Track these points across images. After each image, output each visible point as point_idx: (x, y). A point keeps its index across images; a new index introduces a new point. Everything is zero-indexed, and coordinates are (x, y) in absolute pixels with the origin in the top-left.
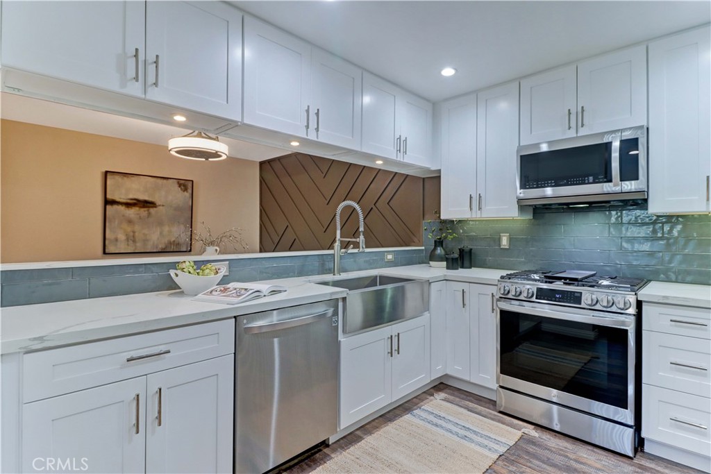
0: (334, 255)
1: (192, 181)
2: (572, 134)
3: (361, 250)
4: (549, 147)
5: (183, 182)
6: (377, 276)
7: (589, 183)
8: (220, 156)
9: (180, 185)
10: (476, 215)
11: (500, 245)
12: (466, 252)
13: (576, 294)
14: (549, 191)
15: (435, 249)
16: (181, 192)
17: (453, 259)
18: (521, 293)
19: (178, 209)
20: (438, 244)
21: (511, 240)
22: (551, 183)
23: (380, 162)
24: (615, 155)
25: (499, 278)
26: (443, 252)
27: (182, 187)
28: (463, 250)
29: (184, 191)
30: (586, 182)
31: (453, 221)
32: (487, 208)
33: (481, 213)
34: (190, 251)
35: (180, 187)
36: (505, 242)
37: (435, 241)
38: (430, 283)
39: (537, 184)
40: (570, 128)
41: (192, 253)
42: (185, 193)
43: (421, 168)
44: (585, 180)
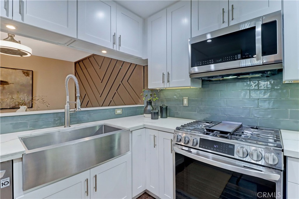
0: (65, 112)
1: (32, 71)
2: (226, 25)
3: (77, 110)
4: (212, 36)
5: (26, 71)
6: (102, 126)
7: (238, 59)
8: (27, 54)
9: (24, 73)
10: (166, 86)
11: (183, 104)
12: (164, 109)
13: (230, 147)
14: (212, 67)
15: (147, 107)
16: (25, 76)
17: (155, 113)
18: (188, 141)
19: (23, 85)
20: (148, 103)
21: (189, 100)
22: (211, 61)
23: (104, 52)
24: (258, 38)
25: (175, 129)
26: (151, 108)
27: (26, 74)
28: (162, 107)
29: (27, 76)
30: (236, 58)
31: (157, 90)
32: (173, 81)
33: (169, 84)
34: (32, 107)
35: (24, 74)
36: (186, 102)
37: (147, 102)
38: (132, 131)
39: (202, 63)
40: (223, 22)
41: (33, 108)
42: (28, 77)
43: (137, 58)
44: (235, 57)
